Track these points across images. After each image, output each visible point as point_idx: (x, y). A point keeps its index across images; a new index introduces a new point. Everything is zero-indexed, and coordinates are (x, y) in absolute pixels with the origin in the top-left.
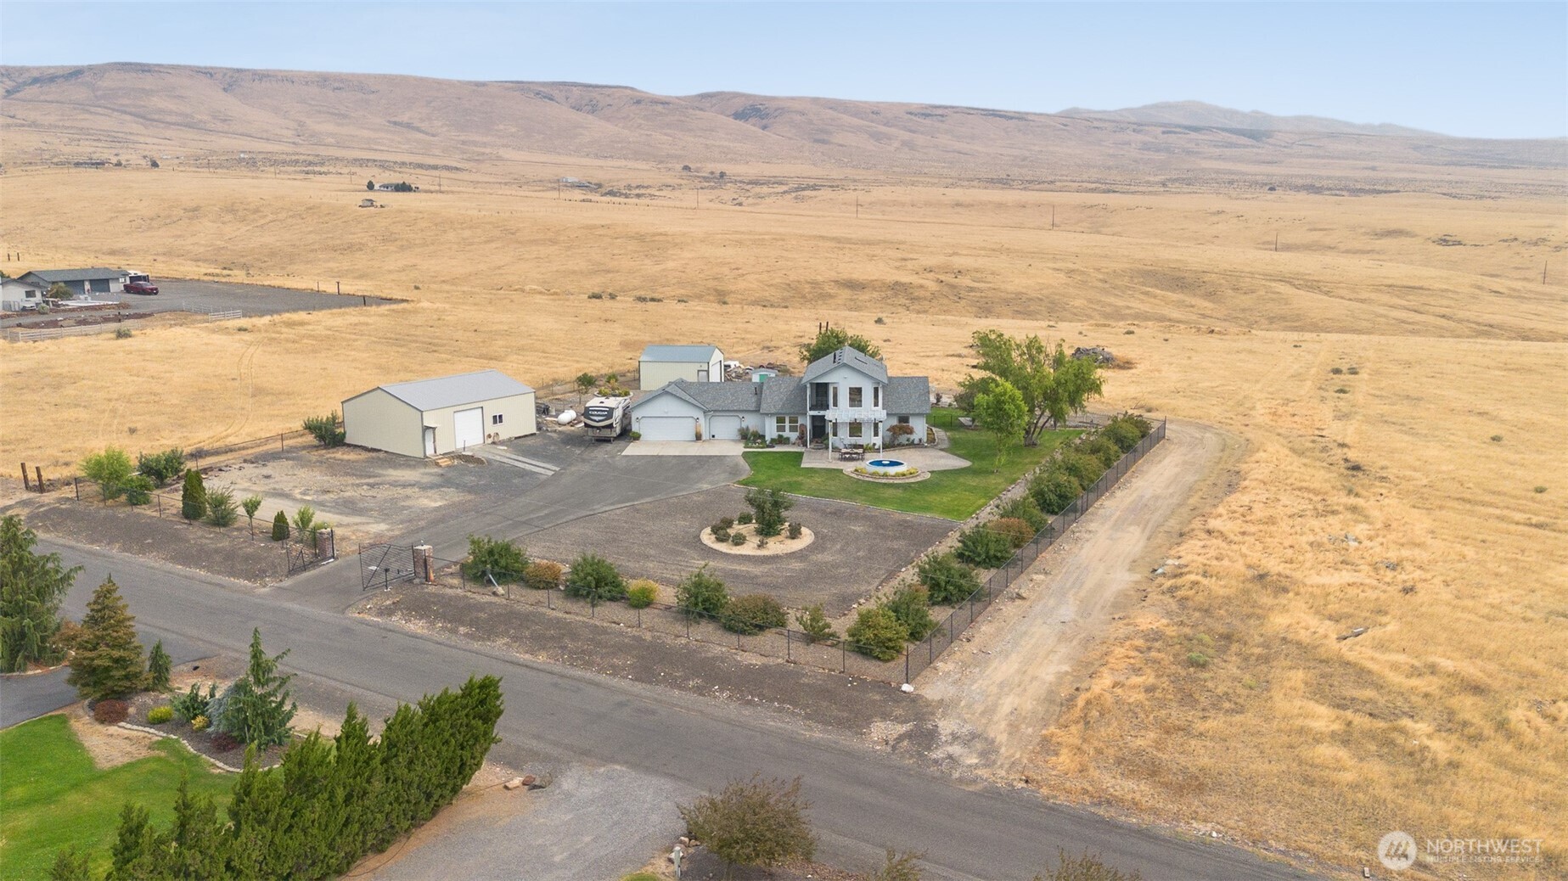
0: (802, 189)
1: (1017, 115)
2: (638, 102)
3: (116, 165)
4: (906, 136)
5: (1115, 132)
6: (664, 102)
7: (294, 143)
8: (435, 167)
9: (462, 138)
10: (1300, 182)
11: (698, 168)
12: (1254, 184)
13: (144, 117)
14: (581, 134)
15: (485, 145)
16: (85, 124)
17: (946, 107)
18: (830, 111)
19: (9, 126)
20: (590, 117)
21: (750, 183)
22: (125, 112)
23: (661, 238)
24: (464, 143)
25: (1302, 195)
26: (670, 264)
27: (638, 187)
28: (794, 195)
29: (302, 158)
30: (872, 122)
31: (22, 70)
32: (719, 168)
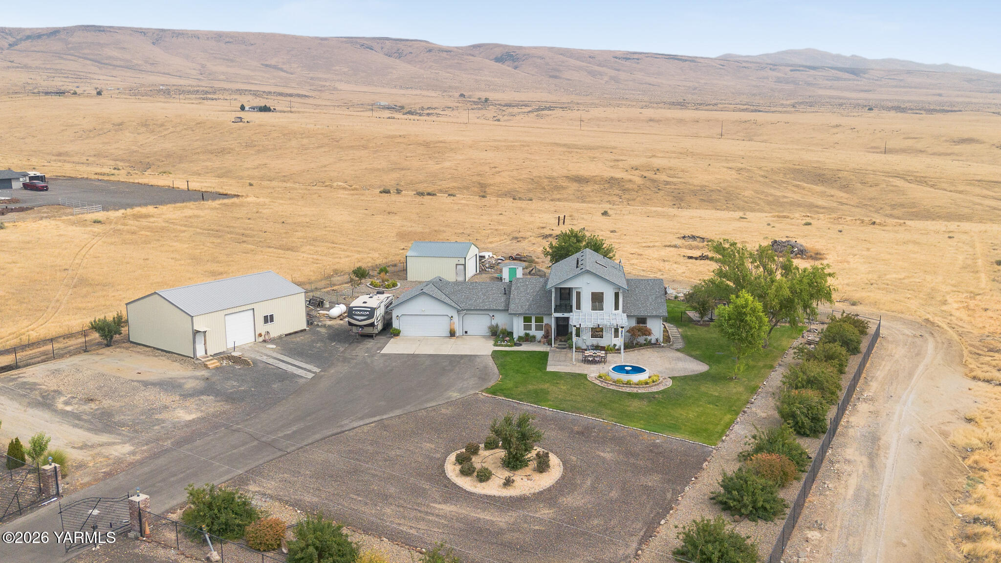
0: (541, 109)
1: (690, 59)
2: (430, 51)
3: (73, 94)
4: (613, 73)
5: (757, 70)
6: (448, 51)
7: (197, 79)
8: (291, 95)
9: (311, 75)
10: (890, 104)
11: (470, 95)
12: (857, 106)
13: (99, 62)
14: (391, 73)
15: (326, 80)
16: (59, 67)
17: (641, 53)
18: (561, 56)
19: (8, 67)
20: (398, 61)
21: (506, 105)
22: (88, 59)
23: (441, 145)
24: (312, 79)
25: (892, 114)
26: (447, 164)
27: (428, 108)
28: (536, 113)
29: (201, 89)
30: (589, 63)
31: (19, 30)
32: (483, 95)
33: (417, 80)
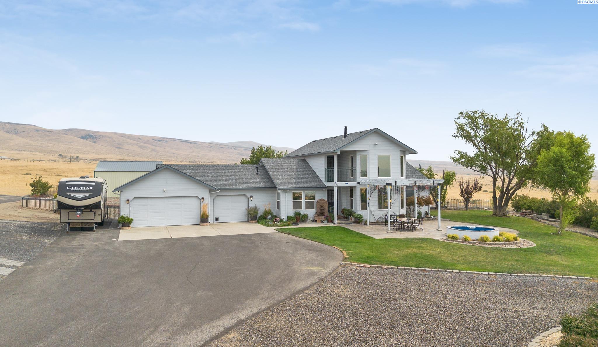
1: (194, 142)
2: (37, 131)
4: (153, 147)
5: (228, 149)
6: (50, 131)
11: (66, 155)
14: (10, 142)
17: (167, 138)
18: (122, 138)
20: (14, 136)
21: (90, 160)
30: (139, 142)
32: (75, 155)
33: (28, 147)
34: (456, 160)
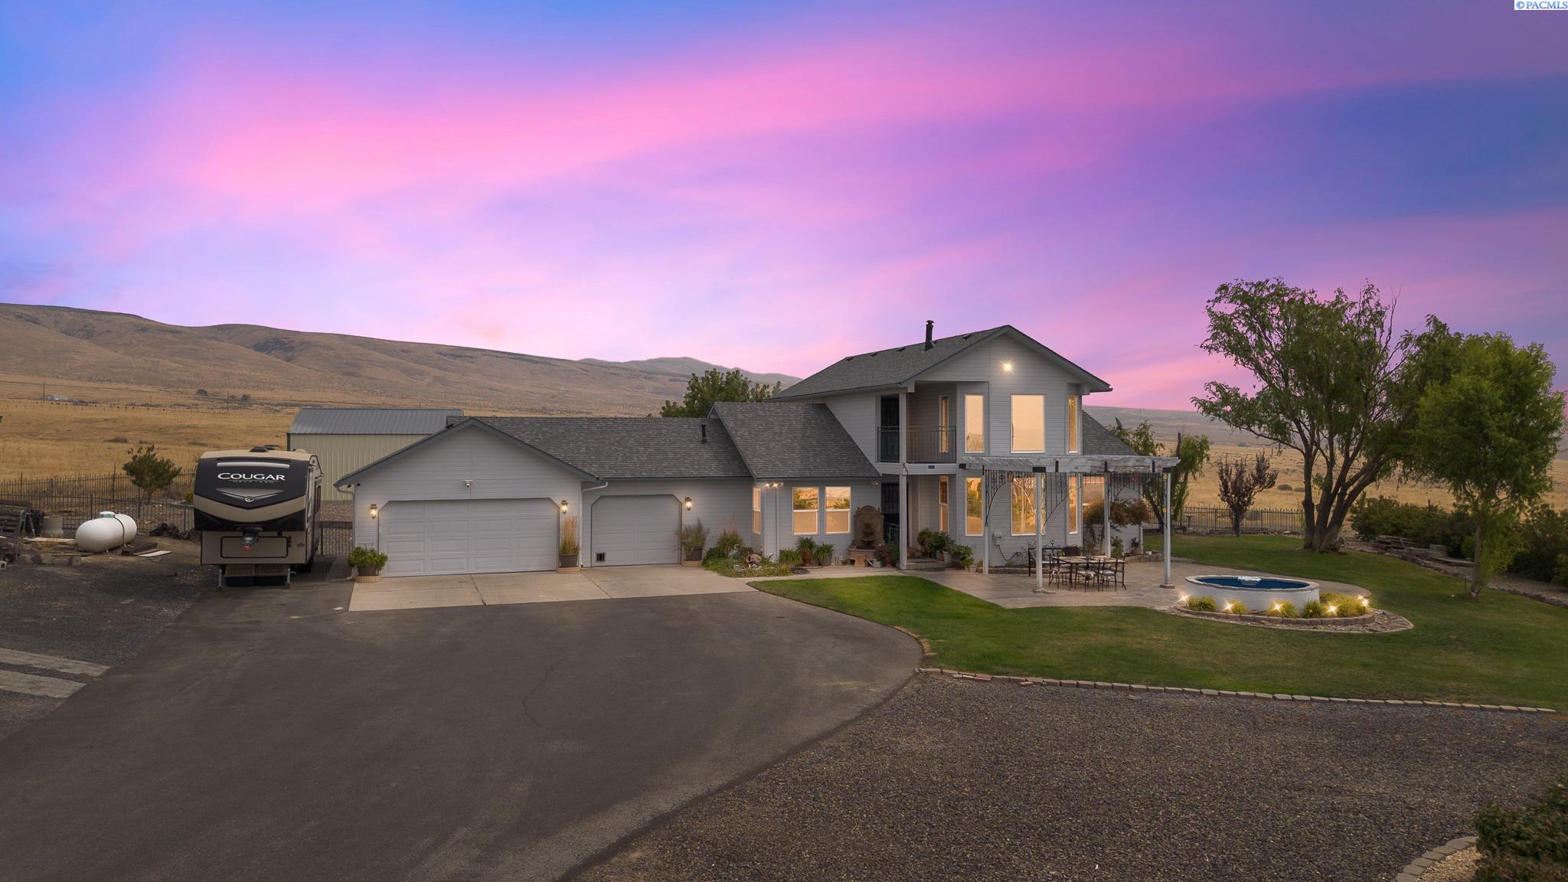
2: (143, 330)
4: (439, 373)
6: (175, 331)
11: (216, 392)
14: (72, 358)
17: (474, 350)
18: (360, 348)
20: (85, 342)
30: (402, 359)
33: (120, 370)
34: (1209, 408)
